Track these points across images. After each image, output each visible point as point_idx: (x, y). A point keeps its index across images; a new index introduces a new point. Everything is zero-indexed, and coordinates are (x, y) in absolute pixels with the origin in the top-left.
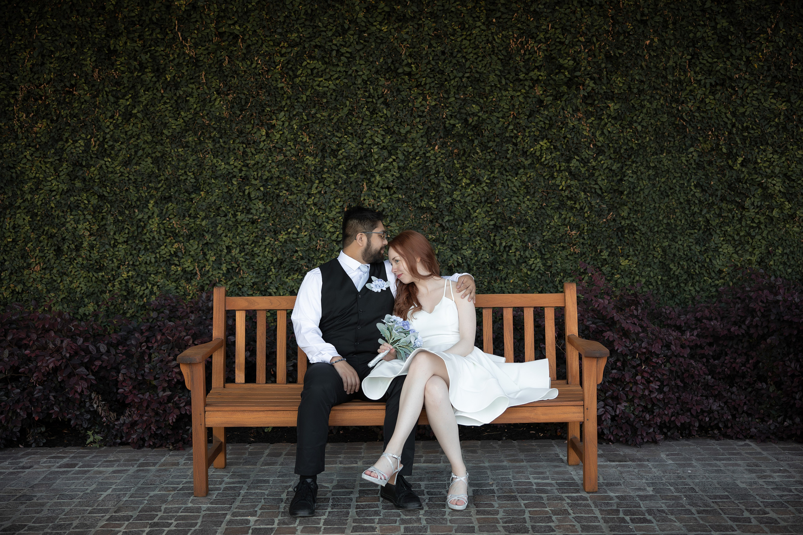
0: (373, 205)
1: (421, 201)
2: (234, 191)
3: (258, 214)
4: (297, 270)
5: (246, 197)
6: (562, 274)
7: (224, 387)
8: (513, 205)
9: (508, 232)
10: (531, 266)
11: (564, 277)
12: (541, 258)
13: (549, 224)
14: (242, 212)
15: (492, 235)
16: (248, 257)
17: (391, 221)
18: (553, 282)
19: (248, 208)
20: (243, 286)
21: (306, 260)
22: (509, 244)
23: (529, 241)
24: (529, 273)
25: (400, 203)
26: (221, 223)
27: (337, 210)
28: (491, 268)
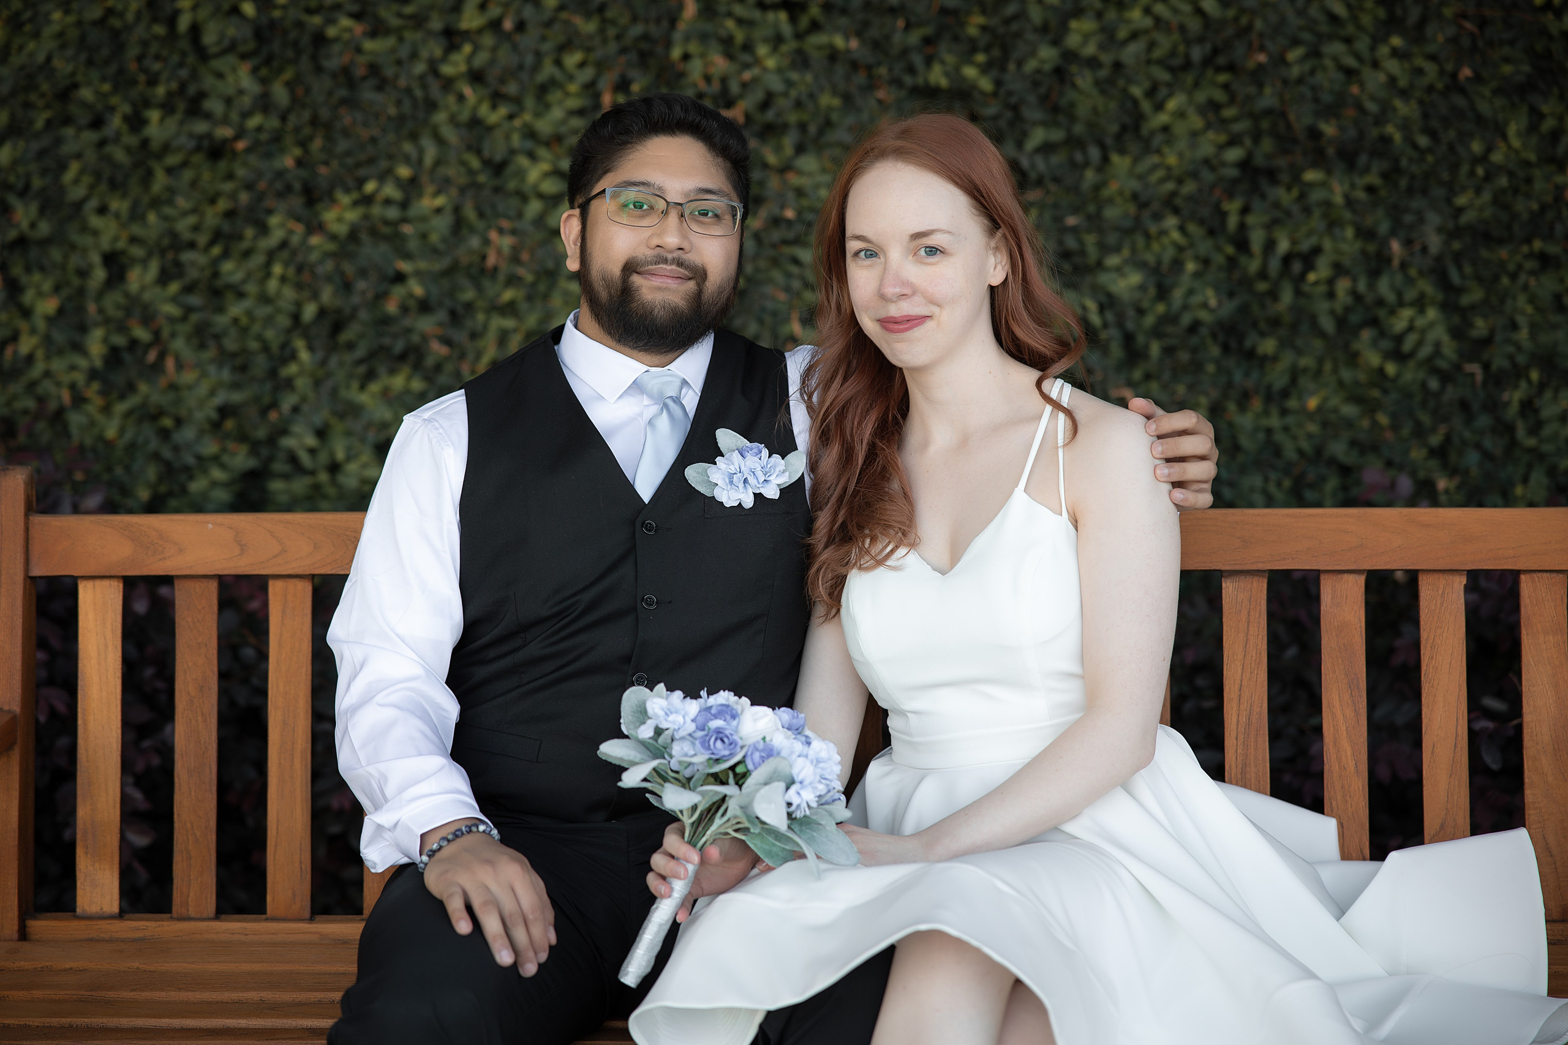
0: (724, 81)
1: (929, 61)
2: (130, 17)
3: (234, 117)
4: (402, 357)
5: (184, 44)
6: (1535, 375)
7: (23, 935)
8: (1328, 78)
9: (1302, 196)
10: (1399, 339)
11: (1542, 386)
12: (1448, 307)
13: (1483, 159)
14: (168, 108)
15: (1233, 207)
16: (195, 300)
17: (800, 149)
18: (1493, 406)
19: (192, 90)
20: (179, 422)
21: (441, 315)
22: (1305, 246)
23: (1393, 233)
24: (1391, 369)
25: (840, 70)
26: (78, 156)
27: (574, 103)
28: (1226, 349)
